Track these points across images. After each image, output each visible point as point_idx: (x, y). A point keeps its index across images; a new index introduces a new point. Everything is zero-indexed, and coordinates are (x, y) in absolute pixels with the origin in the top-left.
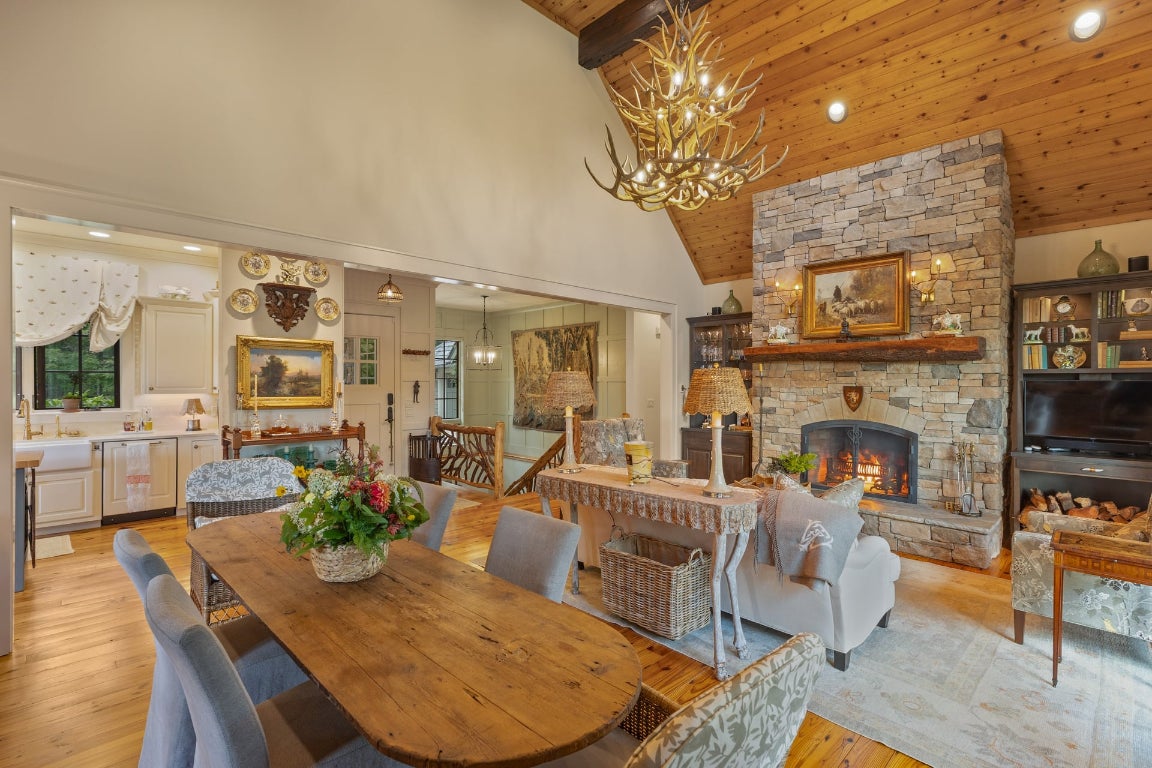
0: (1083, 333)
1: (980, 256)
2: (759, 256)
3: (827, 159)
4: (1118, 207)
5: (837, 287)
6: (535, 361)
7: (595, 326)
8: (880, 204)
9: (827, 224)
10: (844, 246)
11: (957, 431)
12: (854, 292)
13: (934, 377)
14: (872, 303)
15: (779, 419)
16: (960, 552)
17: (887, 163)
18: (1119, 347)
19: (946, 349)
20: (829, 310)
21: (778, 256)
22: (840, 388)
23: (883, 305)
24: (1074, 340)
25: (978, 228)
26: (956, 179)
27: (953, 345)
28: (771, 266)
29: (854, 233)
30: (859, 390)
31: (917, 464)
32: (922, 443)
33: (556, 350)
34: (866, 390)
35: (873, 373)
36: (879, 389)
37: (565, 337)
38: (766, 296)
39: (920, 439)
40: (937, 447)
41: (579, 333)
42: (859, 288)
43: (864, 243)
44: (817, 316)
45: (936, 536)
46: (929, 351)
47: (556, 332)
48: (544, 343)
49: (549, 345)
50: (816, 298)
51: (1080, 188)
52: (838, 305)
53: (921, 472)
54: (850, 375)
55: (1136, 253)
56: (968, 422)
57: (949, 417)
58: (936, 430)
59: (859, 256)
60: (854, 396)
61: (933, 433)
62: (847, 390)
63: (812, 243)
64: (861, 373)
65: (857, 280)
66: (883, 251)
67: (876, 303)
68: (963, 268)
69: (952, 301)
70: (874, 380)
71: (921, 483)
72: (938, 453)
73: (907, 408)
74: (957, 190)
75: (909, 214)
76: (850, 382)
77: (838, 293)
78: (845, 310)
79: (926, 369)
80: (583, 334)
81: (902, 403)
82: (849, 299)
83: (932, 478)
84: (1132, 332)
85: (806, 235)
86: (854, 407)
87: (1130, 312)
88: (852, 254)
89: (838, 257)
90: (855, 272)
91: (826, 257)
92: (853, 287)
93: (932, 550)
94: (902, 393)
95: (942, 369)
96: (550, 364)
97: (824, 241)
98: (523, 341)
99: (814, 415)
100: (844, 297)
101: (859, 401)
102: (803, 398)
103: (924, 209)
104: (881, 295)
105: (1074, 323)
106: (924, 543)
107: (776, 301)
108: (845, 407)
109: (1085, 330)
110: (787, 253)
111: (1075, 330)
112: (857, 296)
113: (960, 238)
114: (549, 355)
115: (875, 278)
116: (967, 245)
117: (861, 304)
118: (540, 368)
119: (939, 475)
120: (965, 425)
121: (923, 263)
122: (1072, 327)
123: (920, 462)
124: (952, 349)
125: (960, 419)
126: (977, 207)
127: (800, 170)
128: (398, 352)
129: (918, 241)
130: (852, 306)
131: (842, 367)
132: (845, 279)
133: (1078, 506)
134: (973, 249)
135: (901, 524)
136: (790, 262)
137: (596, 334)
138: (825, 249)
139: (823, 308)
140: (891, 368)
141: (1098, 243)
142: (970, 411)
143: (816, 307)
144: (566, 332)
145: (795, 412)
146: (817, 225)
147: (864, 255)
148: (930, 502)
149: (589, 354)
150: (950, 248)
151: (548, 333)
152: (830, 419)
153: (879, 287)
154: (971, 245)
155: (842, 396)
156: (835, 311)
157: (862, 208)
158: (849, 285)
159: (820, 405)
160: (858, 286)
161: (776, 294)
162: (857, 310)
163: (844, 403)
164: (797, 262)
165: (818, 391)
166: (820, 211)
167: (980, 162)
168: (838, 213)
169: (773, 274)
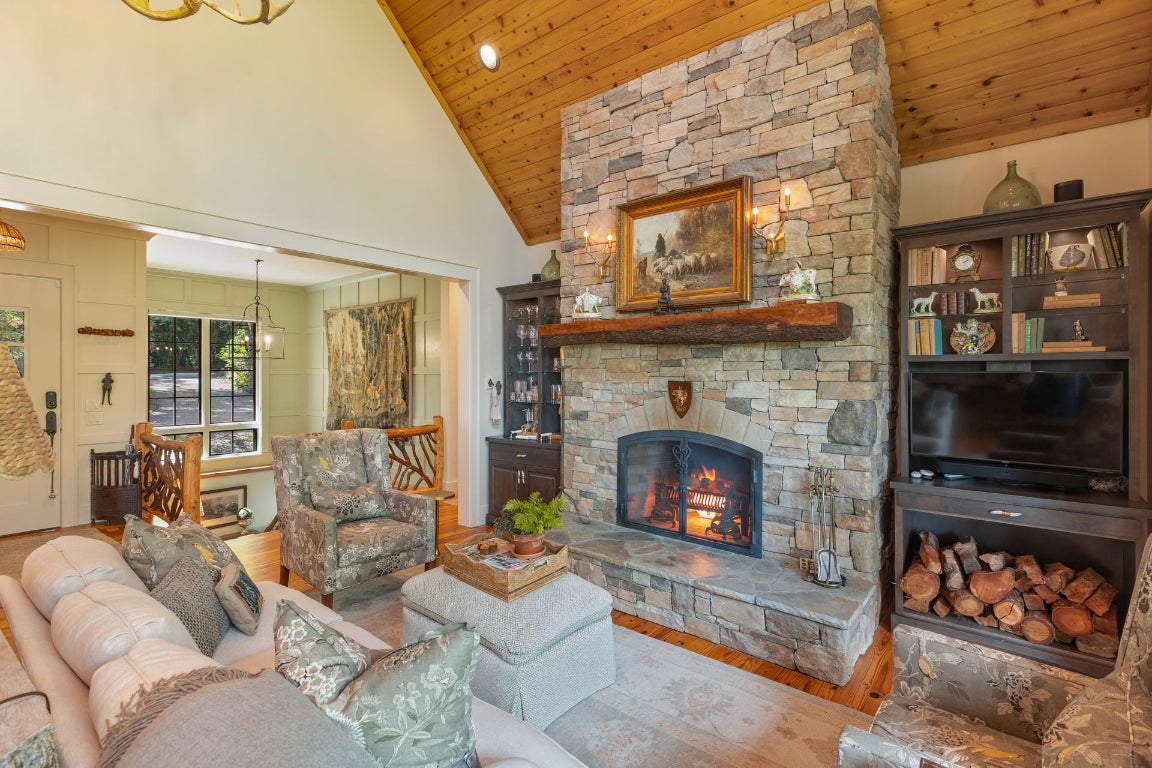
0: (991, 301)
1: (846, 181)
2: (567, 197)
3: (645, 48)
4: (1039, 114)
5: (660, 236)
6: (349, 349)
7: (412, 302)
8: (713, 111)
9: (649, 146)
10: (669, 175)
11: (815, 449)
12: (681, 242)
13: (784, 367)
14: (703, 259)
15: (592, 428)
16: (806, 655)
17: (724, 50)
18: (1042, 320)
19: (793, 323)
20: (651, 270)
21: (590, 194)
22: (664, 382)
23: (717, 260)
24: (979, 311)
25: (842, 139)
26: (813, 65)
27: (802, 316)
28: (582, 209)
29: (681, 157)
30: (687, 386)
31: (761, 497)
32: (768, 466)
33: (371, 334)
34: (696, 387)
35: (706, 361)
36: (713, 385)
37: (379, 316)
38: (576, 252)
39: (766, 460)
40: (787, 474)
41: (395, 311)
42: (689, 235)
43: (693, 170)
44: (636, 279)
45: (772, 626)
46: (770, 327)
47: (370, 311)
48: (358, 324)
49: (363, 327)
50: (635, 252)
51: (986, 83)
52: (661, 261)
53: (767, 510)
54: (678, 364)
55: (1066, 176)
56: (829, 436)
57: (803, 429)
58: (785, 448)
60: (681, 396)
61: (782, 452)
62: (673, 386)
63: (630, 174)
64: (690, 361)
65: (684, 224)
66: (718, 180)
67: (708, 258)
68: (822, 201)
69: (807, 253)
70: (707, 371)
71: (767, 526)
72: (789, 482)
73: (748, 412)
74: (814, 82)
75: (750, 124)
76: (677, 374)
77: (661, 244)
78: (669, 269)
79: (774, 354)
80: (398, 314)
81: (742, 406)
82: (674, 253)
83: (781, 520)
84: (1060, 298)
85: (623, 163)
86: (682, 409)
87: (1057, 266)
88: (679, 186)
89: (661, 191)
90: (682, 213)
91: (648, 192)
92: (680, 236)
93: (767, 648)
94: (742, 391)
95: (795, 355)
96: (364, 352)
97: (646, 169)
98: (337, 322)
99: (634, 423)
100: (668, 251)
102: (620, 398)
103: (769, 114)
104: (716, 245)
105: (976, 284)
106: (756, 635)
107: (588, 258)
109: (994, 296)
110: (601, 189)
111: (980, 297)
112: (685, 247)
113: (818, 155)
114: (363, 339)
115: (706, 220)
116: (828, 166)
117: (690, 259)
118: (354, 358)
119: (791, 516)
120: (825, 440)
121: (768, 196)
122: (975, 291)
123: (765, 495)
124: (801, 322)
125: (818, 432)
126: (841, 106)
127: (615, 68)
128: (70, 331)
129: (762, 163)
130: (678, 263)
131: (669, 352)
132: (668, 224)
133: (985, 567)
134: (836, 172)
135: (724, 602)
136: (605, 203)
137: (413, 313)
138: (646, 181)
139: (643, 266)
140: (729, 354)
141: (1012, 166)
142: (833, 418)
143: (635, 265)
144: (380, 310)
145: (612, 417)
146: (636, 148)
147: (694, 187)
148: (779, 556)
149: (405, 338)
150: (804, 171)
151: (362, 311)
152: (653, 429)
153: (712, 234)
154: (833, 166)
155: (667, 394)
156: (658, 271)
157: (691, 120)
158: (674, 233)
159: (640, 408)
160: (685, 233)
161: (588, 249)
162: (685, 268)
164: (613, 202)
165: (638, 388)
166: (640, 126)
167: (844, 38)
168: (662, 128)
169: (585, 220)
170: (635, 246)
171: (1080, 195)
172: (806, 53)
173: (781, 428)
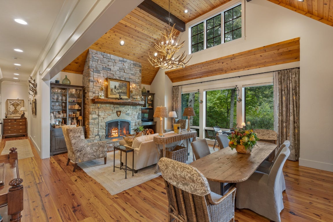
1: (139, 86)
2: (92, 70)
5: (115, 85)
8: (123, 68)
9: (112, 68)
10: (116, 75)
11: (136, 120)
14: (123, 91)
21: (98, 72)
22: (115, 111)
23: (125, 92)
25: (139, 80)
26: (136, 69)
28: (96, 74)
29: (118, 73)
30: (120, 112)
32: (131, 123)
35: (122, 107)
38: (94, 83)
40: (133, 123)
43: (120, 76)
44: (110, 92)
50: (110, 87)
52: (115, 90)
53: (131, 129)
55: (148, 90)
56: (138, 118)
59: (119, 79)
60: (119, 113)
61: (133, 120)
62: (117, 112)
63: (108, 71)
64: (120, 107)
65: (120, 85)
66: (124, 79)
68: (137, 87)
69: (135, 94)
70: (122, 109)
72: (133, 125)
74: (136, 72)
75: (128, 73)
76: (117, 109)
77: (115, 87)
78: (117, 92)
79: (132, 107)
81: (128, 114)
82: (118, 89)
84: (149, 102)
85: (107, 69)
86: (118, 116)
88: (118, 78)
89: (114, 78)
90: (119, 83)
91: (111, 76)
94: (128, 112)
95: (134, 107)
97: (112, 72)
99: (109, 119)
101: (120, 115)
102: (106, 114)
103: (131, 73)
104: (125, 90)
107: (98, 85)
108: (117, 116)
110: (101, 72)
112: (120, 89)
113: (136, 81)
115: (123, 85)
117: (120, 91)
121: (131, 85)
123: (131, 127)
125: (136, 117)
126: (139, 76)
129: (130, 80)
130: (119, 91)
131: (115, 106)
132: (117, 84)
133: (147, 130)
136: (102, 75)
138: (111, 74)
139: (112, 90)
141: (144, 87)
142: (138, 115)
143: (110, 89)
145: (104, 118)
146: (110, 67)
147: (120, 79)
150: (135, 83)
152: (113, 119)
153: (124, 88)
154: (138, 83)
157: (120, 68)
158: (118, 86)
159: (111, 116)
160: (120, 86)
161: (98, 83)
162: (120, 92)
163: (116, 115)
164: (104, 75)
165: (110, 112)
166: (110, 64)
167: (139, 68)
168: (114, 66)
169: (97, 77)
170: (110, 86)
171: (149, 92)
172: (135, 67)
173: (133, 117)
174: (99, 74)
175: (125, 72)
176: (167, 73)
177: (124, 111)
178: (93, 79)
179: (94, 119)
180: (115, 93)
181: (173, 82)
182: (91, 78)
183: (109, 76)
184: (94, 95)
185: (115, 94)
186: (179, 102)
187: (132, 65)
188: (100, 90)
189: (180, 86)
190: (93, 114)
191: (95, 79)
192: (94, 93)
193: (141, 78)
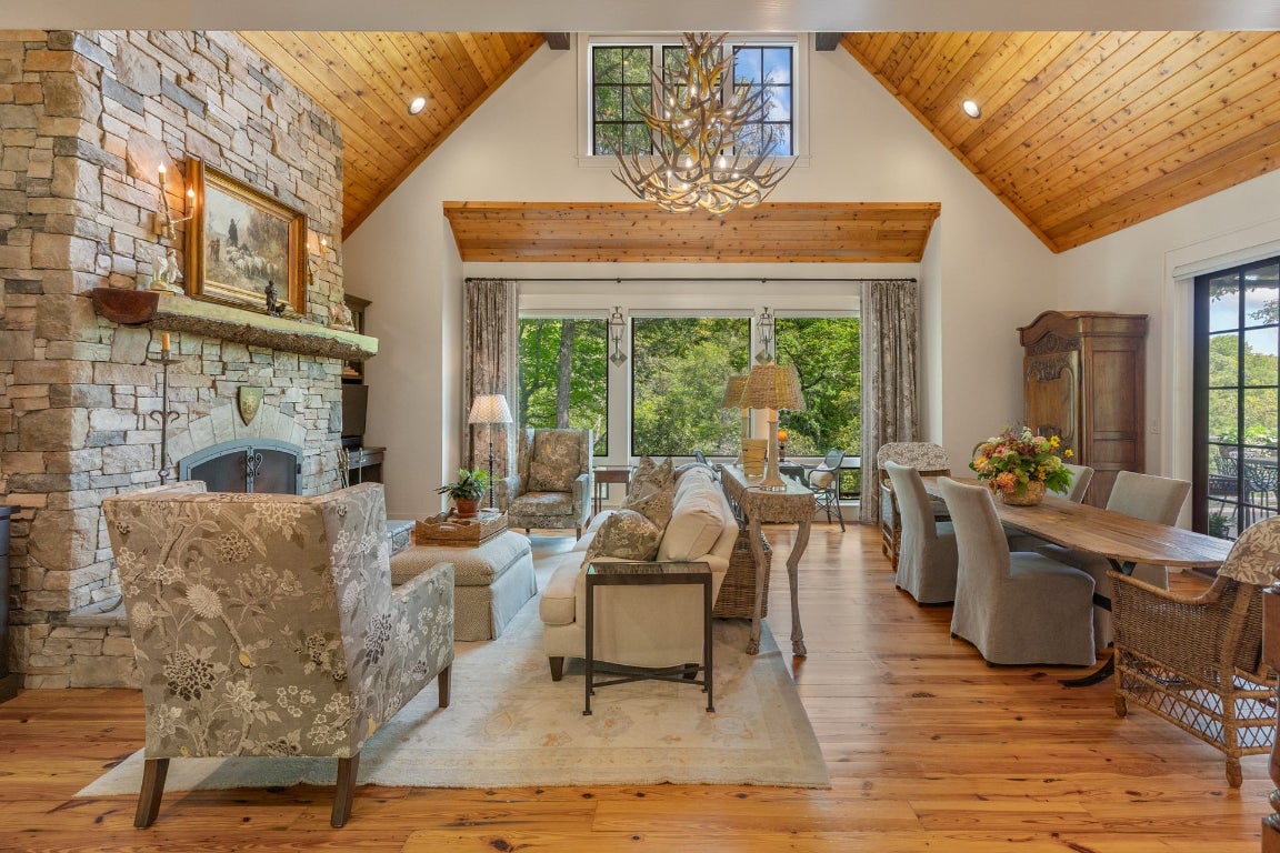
1: (333, 249)
5: (232, 222)
8: (266, 124)
10: (232, 156)
11: (324, 437)
12: (251, 240)
13: (310, 377)
14: (268, 266)
15: (134, 454)
17: (273, 74)
20: (223, 256)
21: (132, 98)
22: (230, 388)
26: (322, 151)
28: (119, 110)
29: (244, 146)
43: (251, 166)
50: (208, 226)
54: (241, 368)
56: (329, 426)
57: (320, 424)
58: (312, 441)
59: (247, 182)
61: (310, 444)
63: (191, 118)
65: (253, 221)
67: (272, 267)
68: (325, 256)
70: (264, 376)
72: (313, 468)
73: (294, 414)
74: (322, 166)
75: (293, 163)
76: (242, 378)
77: (233, 232)
78: (241, 263)
79: (304, 366)
81: (289, 409)
82: (245, 247)
85: (184, 99)
86: (246, 417)
88: (238, 174)
89: (226, 169)
90: (251, 207)
92: (250, 232)
94: (291, 395)
95: (315, 368)
97: (210, 129)
99: (200, 437)
100: (240, 243)
101: (254, 410)
103: (301, 166)
104: (276, 258)
107: (130, 194)
108: (237, 419)
110: (147, 104)
112: (254, 247)
113: (323, 221)
115: (270, 230)
117: (258, 261)
120: (327, 432)
125: (323, 425)
130: (249, 261)
131: (229, 353)
132: (240, 213)
134: (330, 238)
136: (153, 126)
138: (207, 141)
142: (330, 415)
146: (200, 93)
147: (254, 187)
150: (318, 228)
152: (219, 441)
153: (275, 247)
155: (234, 401)
156: (231, 260)
157: (251, 115)
158: (245, 228)
159: (206, 419)
160: (254, 232)
161: (130, 180)
162: (255, 268)
163: (236, 413)
164: (168, 138)
165: (204, 393)
166: (203, 69)
167: (334, 148)
168: (226, 97)
169: (123, 130)
170: (206, 219)
172: (318, 137)
173: (310, 424)
174: (136, 120)
175: (279, 150)
176: (450, 211)
177: (270, 391)
178: (95, 141)
179: (106, 442)
180: (231, 270)
181: (464, 257)
182: (87, 133)
183: (196, 147)
184: (104, 261)
185: (229, 279)
186: (507, 354)
187: (305, 117)
188: (141, 233)
189: (514, 284)
190: (99, 404)
191: (115, 146)
192: (105, 246)
193: (339, 208)
